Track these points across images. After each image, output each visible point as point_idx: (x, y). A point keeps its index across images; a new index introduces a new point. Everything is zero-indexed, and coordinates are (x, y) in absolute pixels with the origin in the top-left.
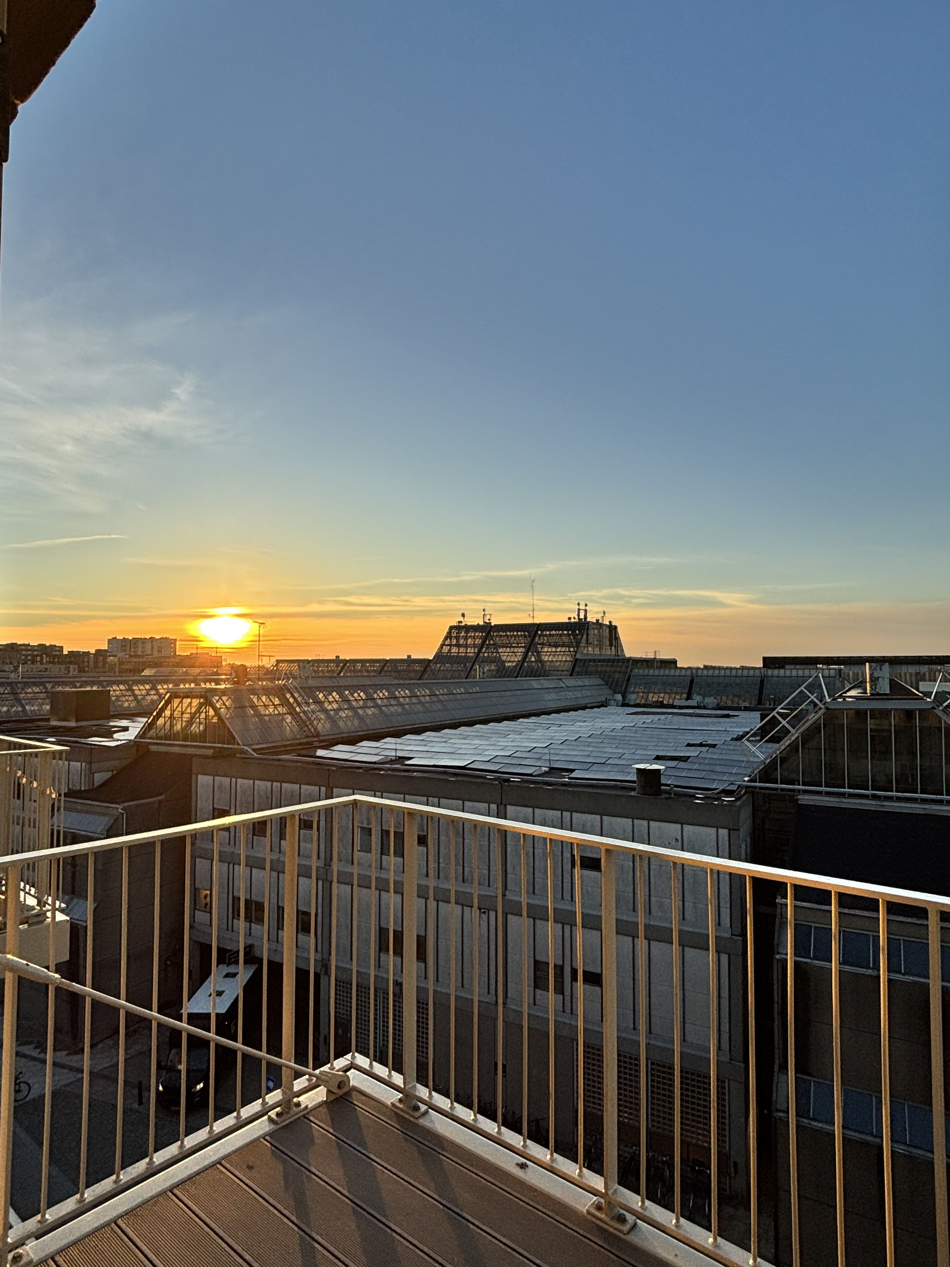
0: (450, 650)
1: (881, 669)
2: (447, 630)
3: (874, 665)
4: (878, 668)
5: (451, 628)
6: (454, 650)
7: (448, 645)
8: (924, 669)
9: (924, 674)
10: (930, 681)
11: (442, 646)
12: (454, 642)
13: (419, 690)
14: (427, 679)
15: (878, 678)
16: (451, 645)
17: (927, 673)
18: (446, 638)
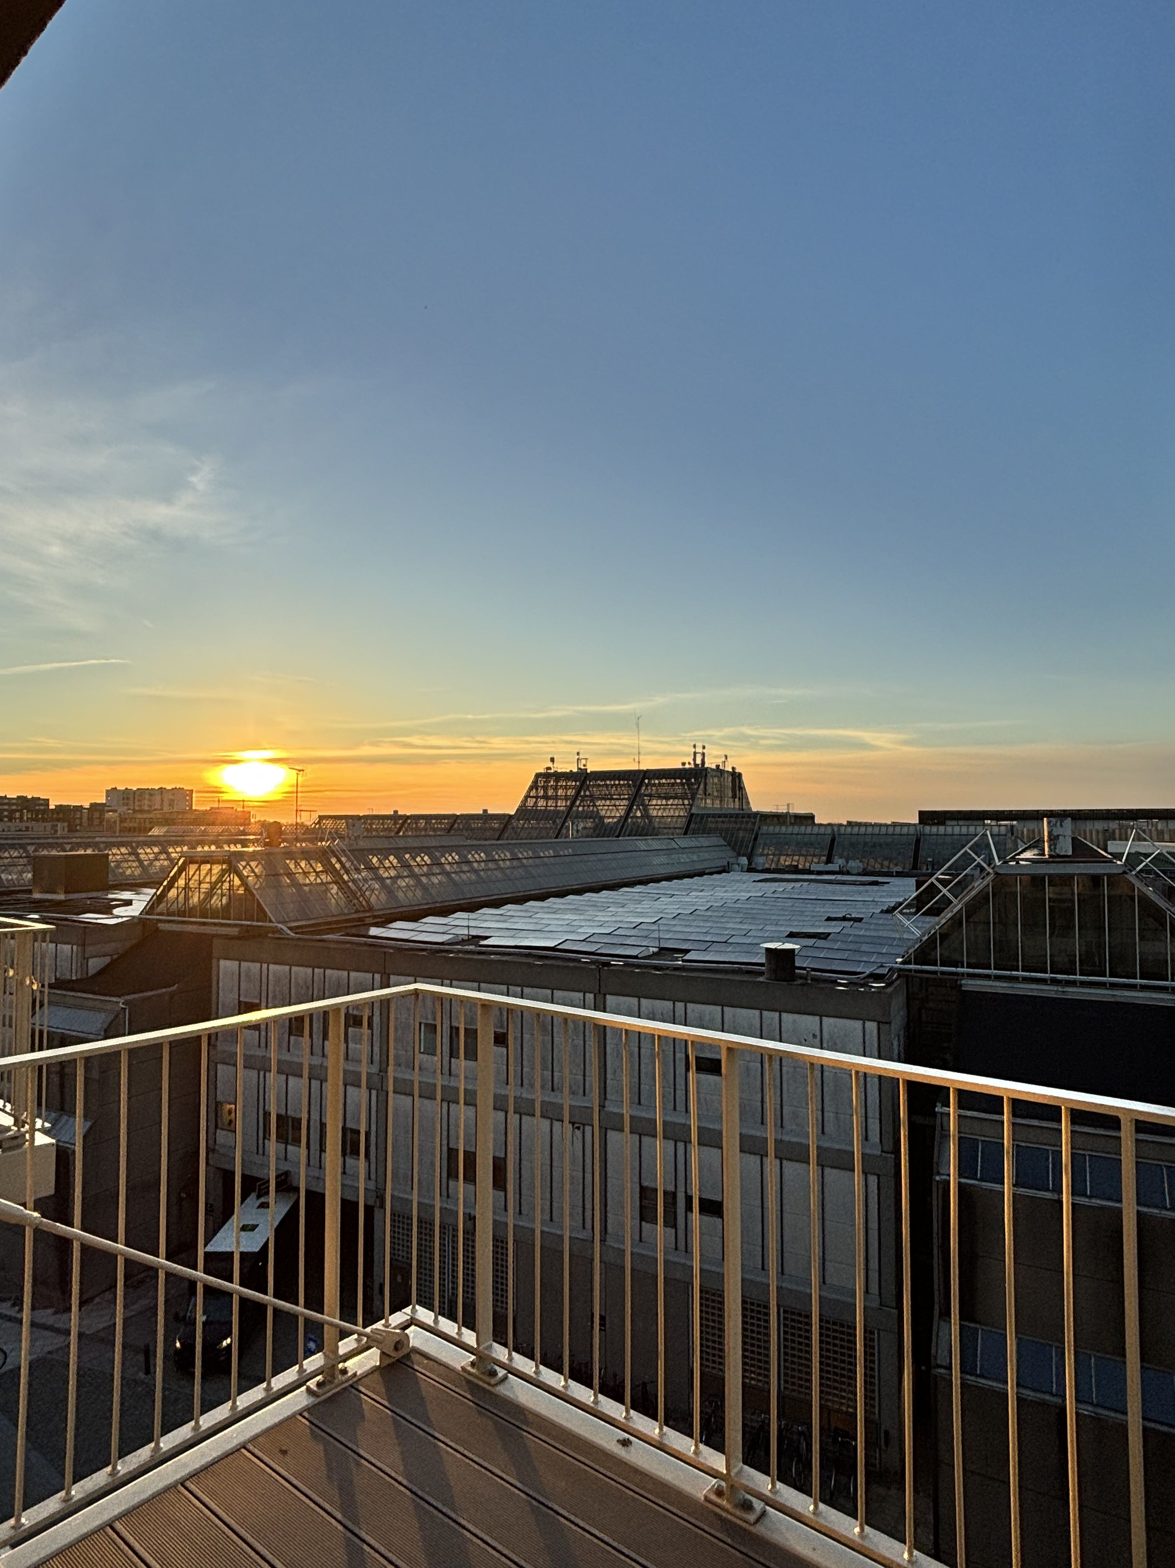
0: (536, 803)
1: (1061, 826)
2: (532, 778)
3: (1053, 820)
4: (1059, 823)
5: (538, 775)
6: (541, 803)
7: (533, 797)
8: (1114, 825)
9: (1114, 831)
10: (1121, 839)
11: (527, 797)
12: (541, 793)
13: (497, 853)
14: (507, 839)
15: (1058, 837)
16: (537, 797)
17: (1117, 832)
18: (531, 788)
